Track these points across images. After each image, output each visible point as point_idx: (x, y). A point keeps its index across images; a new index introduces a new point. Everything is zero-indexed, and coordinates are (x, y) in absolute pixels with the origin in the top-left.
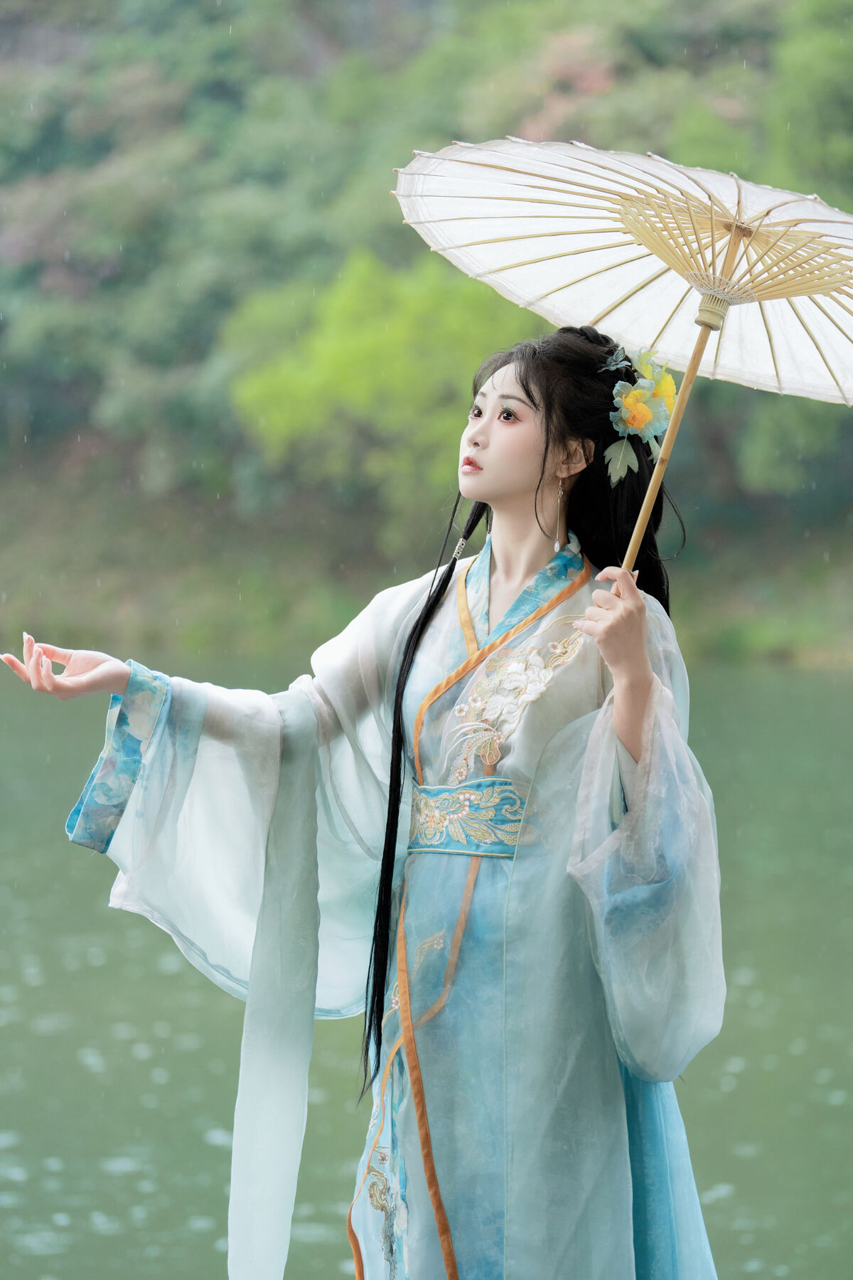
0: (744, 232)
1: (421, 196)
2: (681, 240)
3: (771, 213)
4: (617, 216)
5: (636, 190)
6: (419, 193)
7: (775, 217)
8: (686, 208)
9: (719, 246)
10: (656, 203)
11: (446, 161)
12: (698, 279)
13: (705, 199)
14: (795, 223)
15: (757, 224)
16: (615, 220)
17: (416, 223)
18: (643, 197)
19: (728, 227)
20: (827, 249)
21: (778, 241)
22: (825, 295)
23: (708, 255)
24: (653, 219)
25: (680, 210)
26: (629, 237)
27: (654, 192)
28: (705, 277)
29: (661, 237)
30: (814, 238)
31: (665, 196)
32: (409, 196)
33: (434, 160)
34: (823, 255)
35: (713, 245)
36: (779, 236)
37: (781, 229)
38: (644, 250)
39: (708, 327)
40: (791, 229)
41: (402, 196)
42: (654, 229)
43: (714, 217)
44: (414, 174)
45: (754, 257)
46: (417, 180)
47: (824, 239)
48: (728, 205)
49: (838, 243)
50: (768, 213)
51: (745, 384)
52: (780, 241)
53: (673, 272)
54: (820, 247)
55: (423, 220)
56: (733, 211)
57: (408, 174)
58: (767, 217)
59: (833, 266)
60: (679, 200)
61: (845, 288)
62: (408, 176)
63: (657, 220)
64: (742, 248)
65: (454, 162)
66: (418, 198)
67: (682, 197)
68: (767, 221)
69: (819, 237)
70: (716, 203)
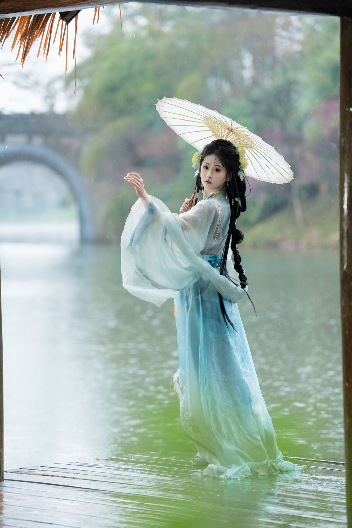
0: (231, 131)
2: (217, 129)
8: (220, 123)
9: (225, 133)
19: (228, 129)
23: (223, 134)
35: (224, 132)
45: (232, 137)
48: (229, 125)
53: (214, 136)
56: (230, 126)
64: (230, 135)
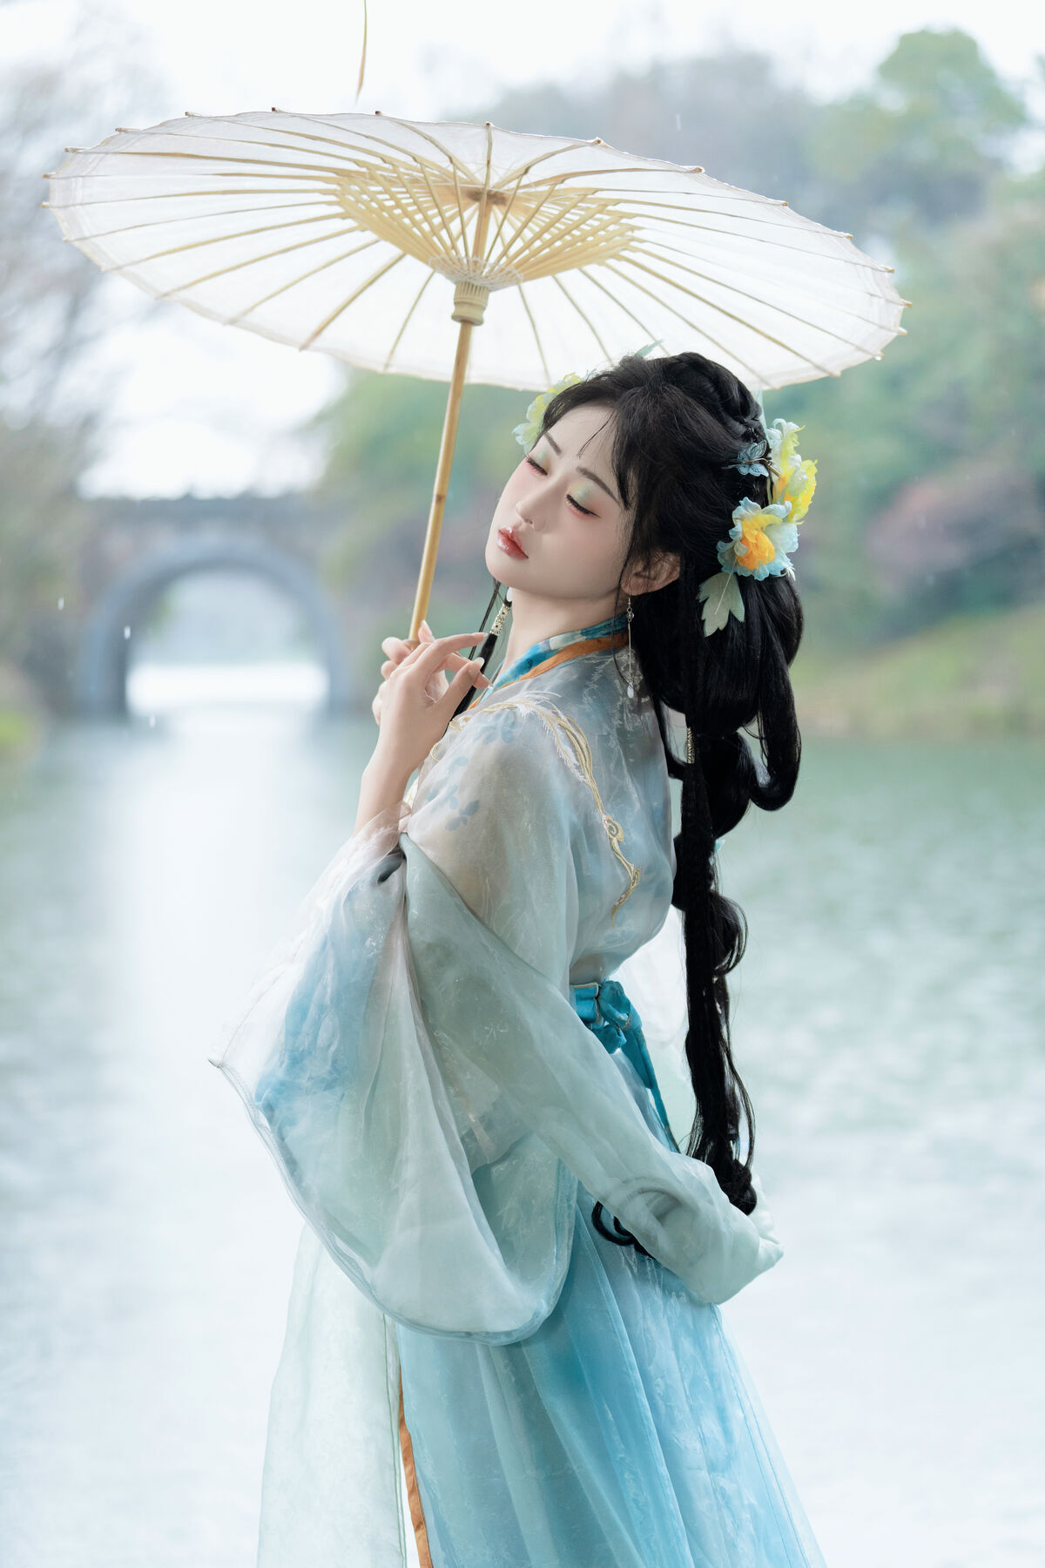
0: (496, 198)
1: (81, 204)
3: (531, 171)
4: (332, 198)
5: (356, 162)
6: (79, 202)
7: (535, 175)
8: (422, 177)
10: (382, 175)
11: (109, 156)
12: (444, 264)
13: (445, 163)
14: (561, 179)
15: (513, 185)
16: (330, 203)
17: (80, 239)
18: (364, 170)
20: (603, 206)
21: (541, 205)
22: (601, 264)
24: (381, 197)
25: (415, 181)
26: (349, 223)
27: (378, 162)
28: (456, 261)
29: (392, 216)
30: (585, 195)
31: (393, 165)
32: (66, 207)
33: (95, 155)
34: (598, 216)
36: (543, 199)
37: (544, 188)
38: (369, 236)
39: (467, 323)
40: (557, 187)
41: (59, 207)
42: (382, 208)
43: (459, 185)
44: (69, 178)
46: (74, 185)
47: (599, 195)
49: (616, 197)
50: (526, 171)
51: (508, 385)
52: (545, 205)
54: (594, 206)
55: (87, 234)
57: (62, 178)
58: (525, 176)
59: (612, 228)
60: (409, 167)
61: (626, 254)
62: (63, 182)
63: (387, 196)
65: (119, 156)
66: (78, 207)
67: (415, 164)
68: (525, 180)
69: (593, 193)
70: (459, 166)
